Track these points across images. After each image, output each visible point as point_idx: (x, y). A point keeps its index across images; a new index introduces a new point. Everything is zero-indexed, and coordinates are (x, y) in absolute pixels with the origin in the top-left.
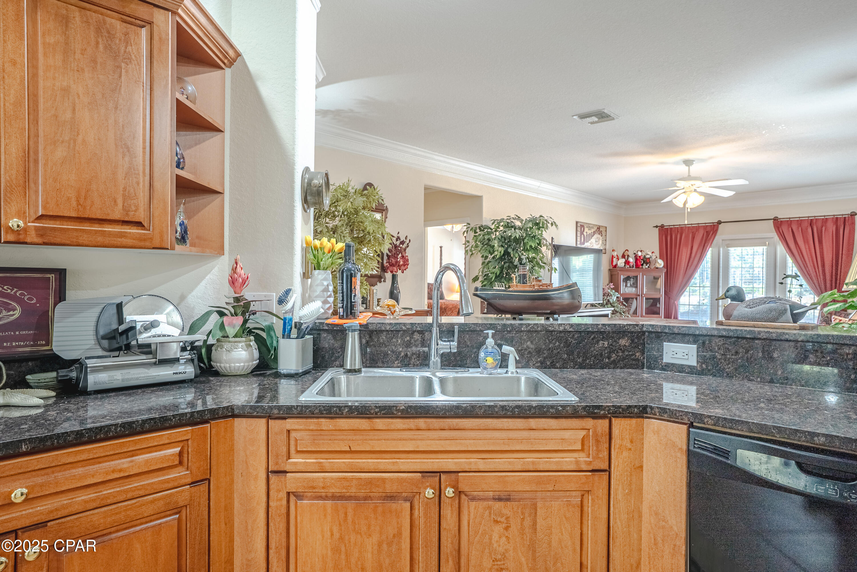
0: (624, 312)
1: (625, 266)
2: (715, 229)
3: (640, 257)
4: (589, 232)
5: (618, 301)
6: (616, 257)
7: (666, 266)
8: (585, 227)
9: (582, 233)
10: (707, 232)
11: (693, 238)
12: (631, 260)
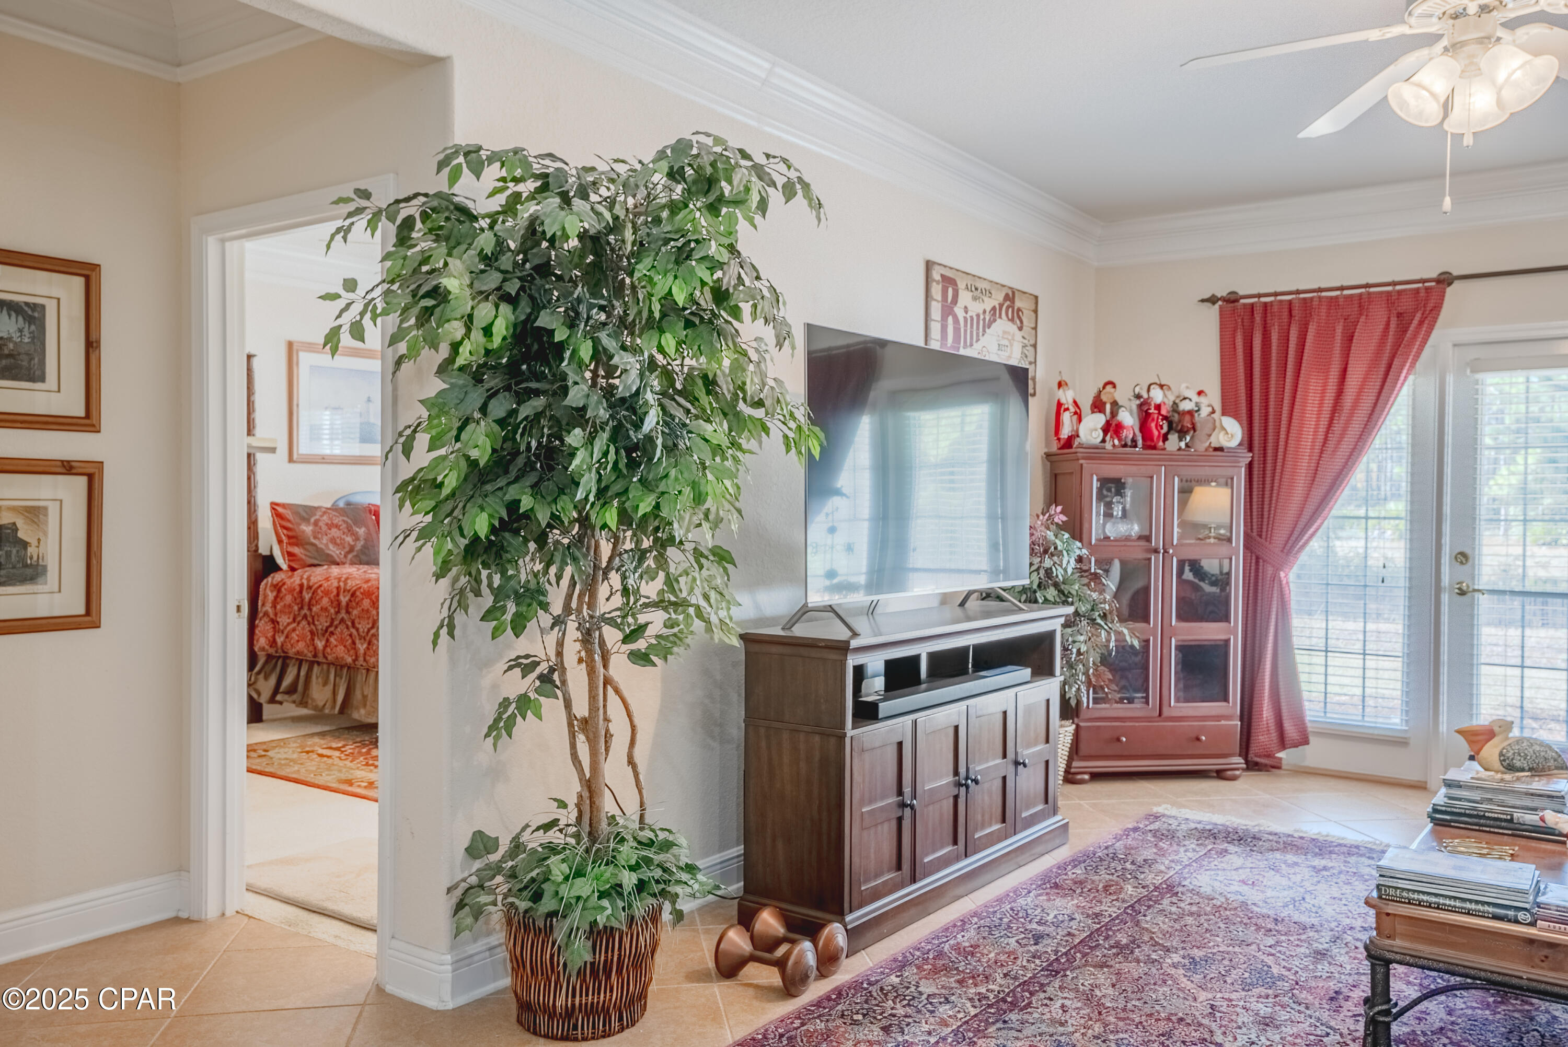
0: (1104, 617)
1: (1104, 441)
2: (1431, 305)
3: (1158, 407)
4: (976, 308)
5: (1082, 570)
6: (1072, 409)
7: (1249, 443)
8: (961, 285)
9: (948, 311)
10: (1399, 315)
11: (1349, 339)
12: (1128, 419)
